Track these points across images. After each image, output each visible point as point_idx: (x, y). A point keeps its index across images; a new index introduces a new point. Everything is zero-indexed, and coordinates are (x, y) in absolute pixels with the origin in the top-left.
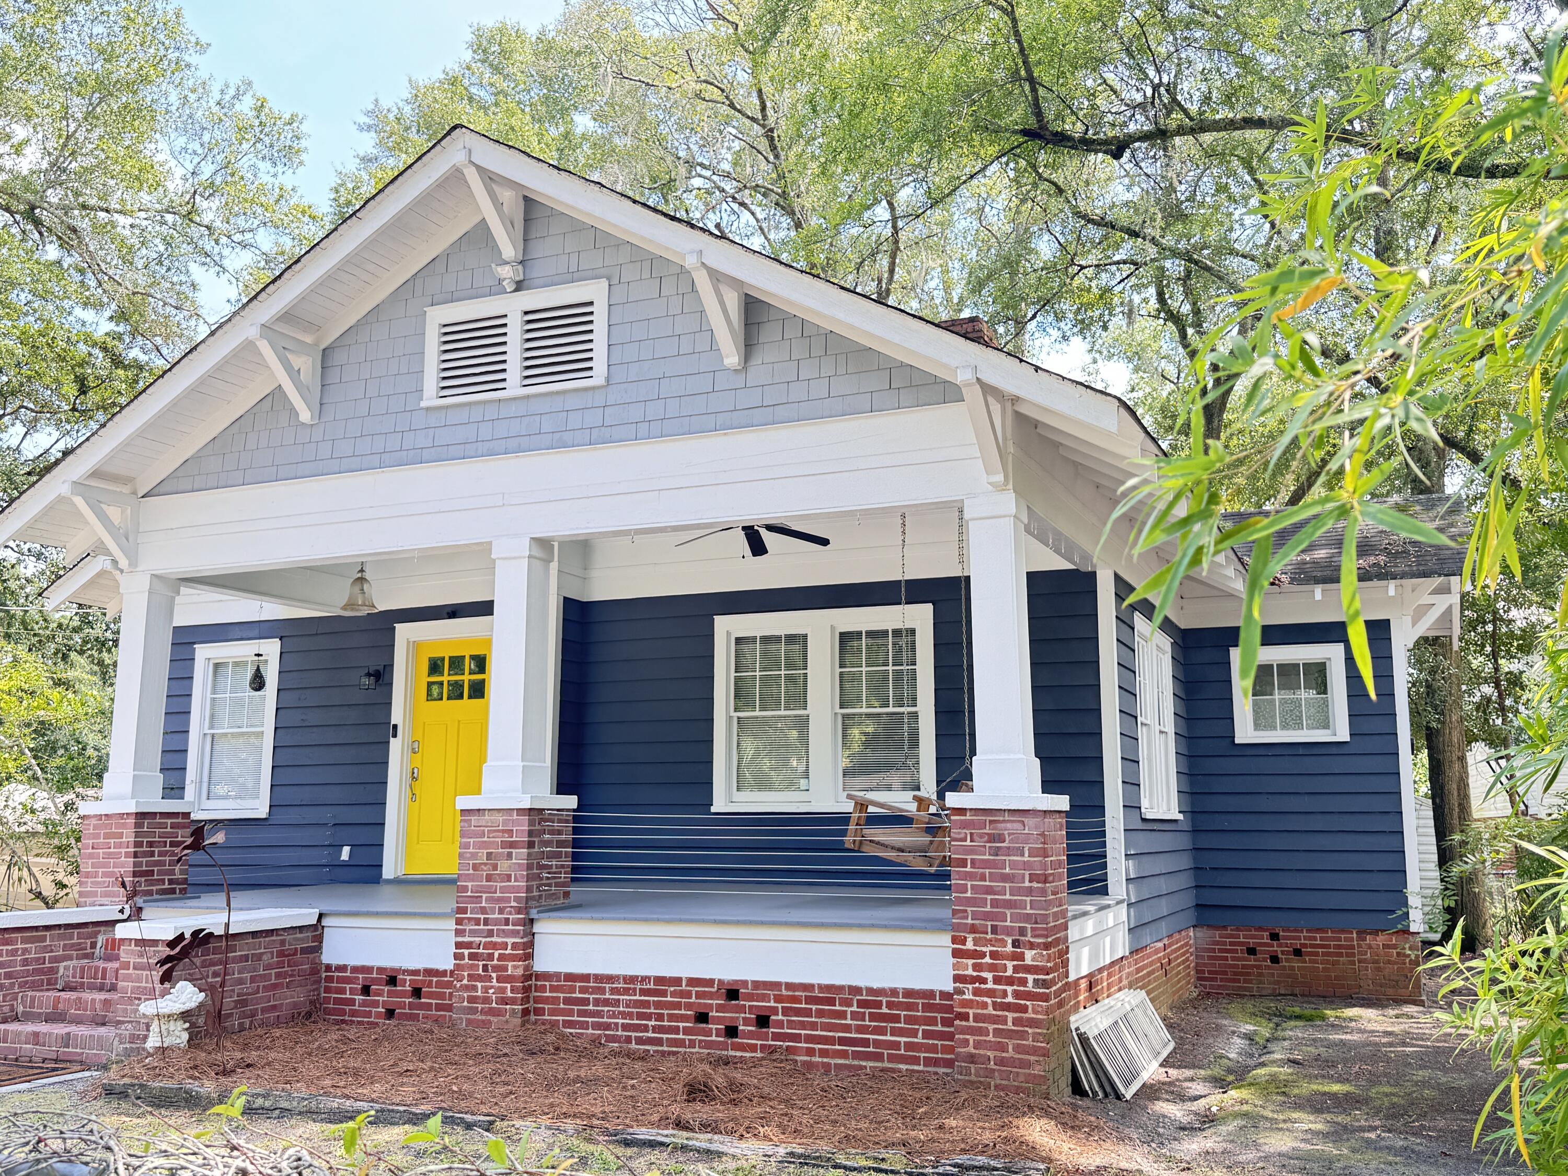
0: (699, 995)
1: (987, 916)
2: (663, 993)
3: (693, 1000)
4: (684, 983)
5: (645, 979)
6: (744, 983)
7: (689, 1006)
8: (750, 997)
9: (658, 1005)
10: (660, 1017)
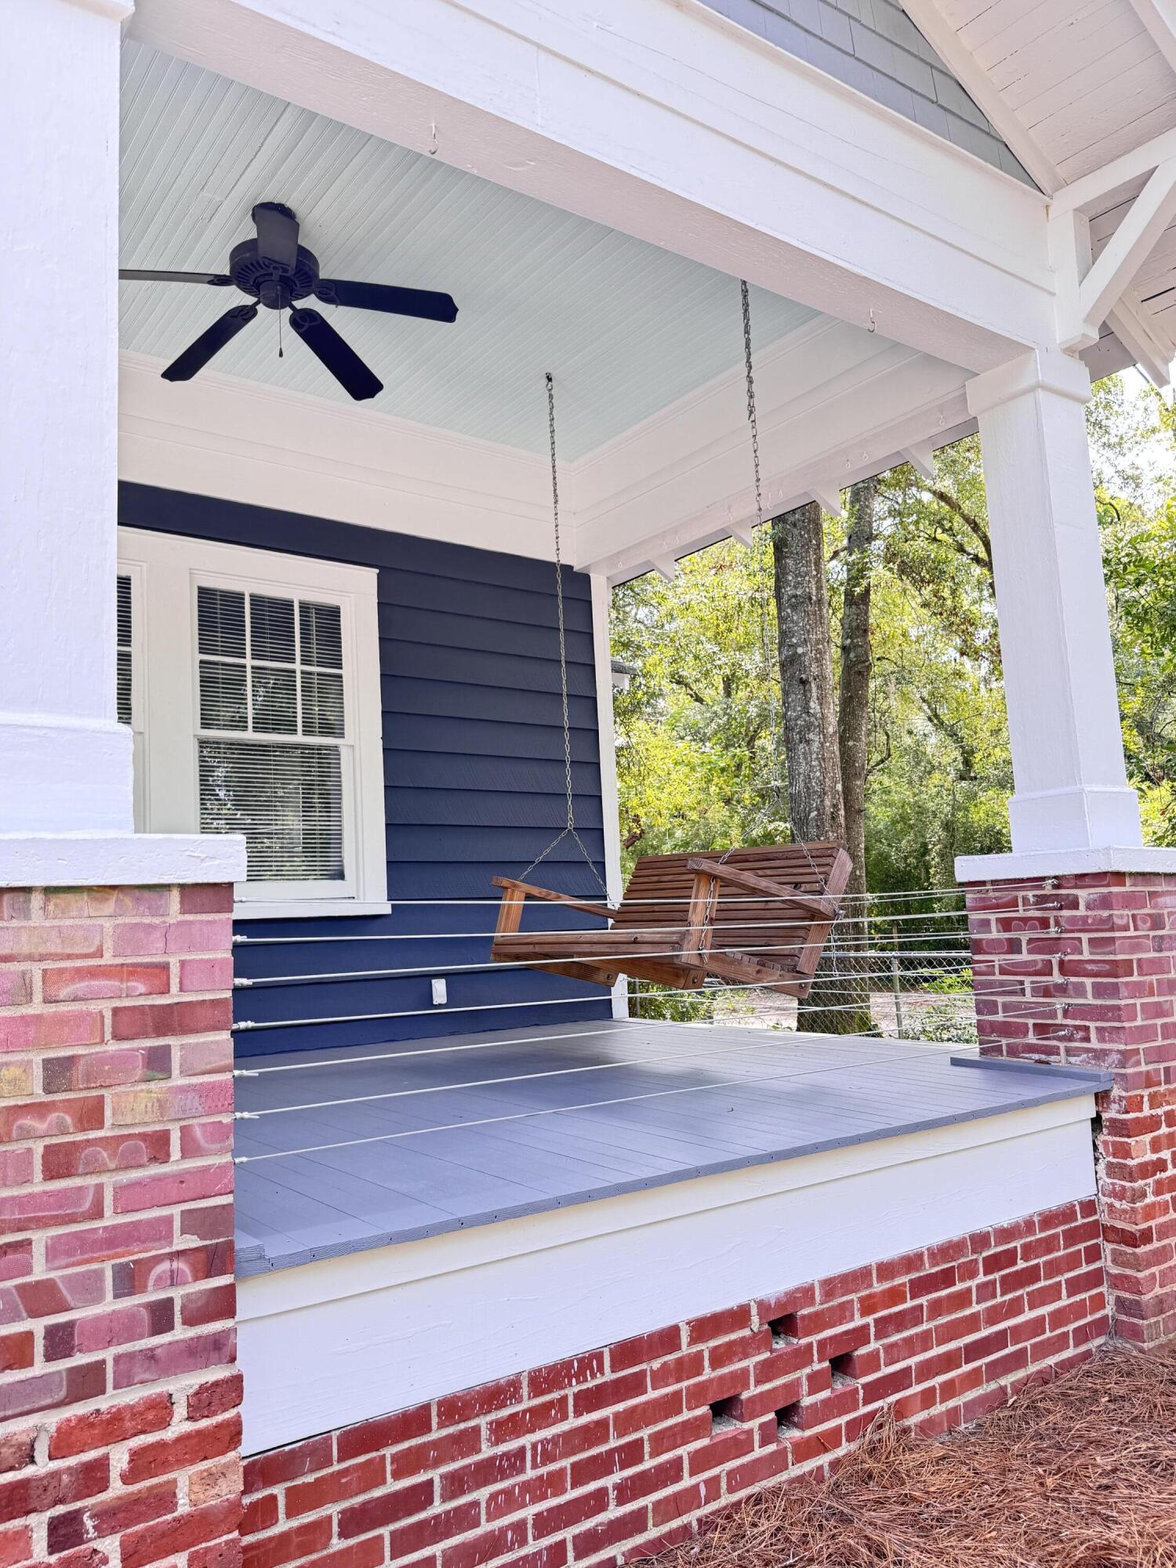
0: (719, 1358)
1: (1160, 1055)
2: (635, 1385)
3: (708, 1374)
4: (685, 1339)
5: (589, 1362)
6: (807, 1293)
7: (697, 1395)
8: (818, 1322)
9: (626, 1422)
10: (632, 1454)
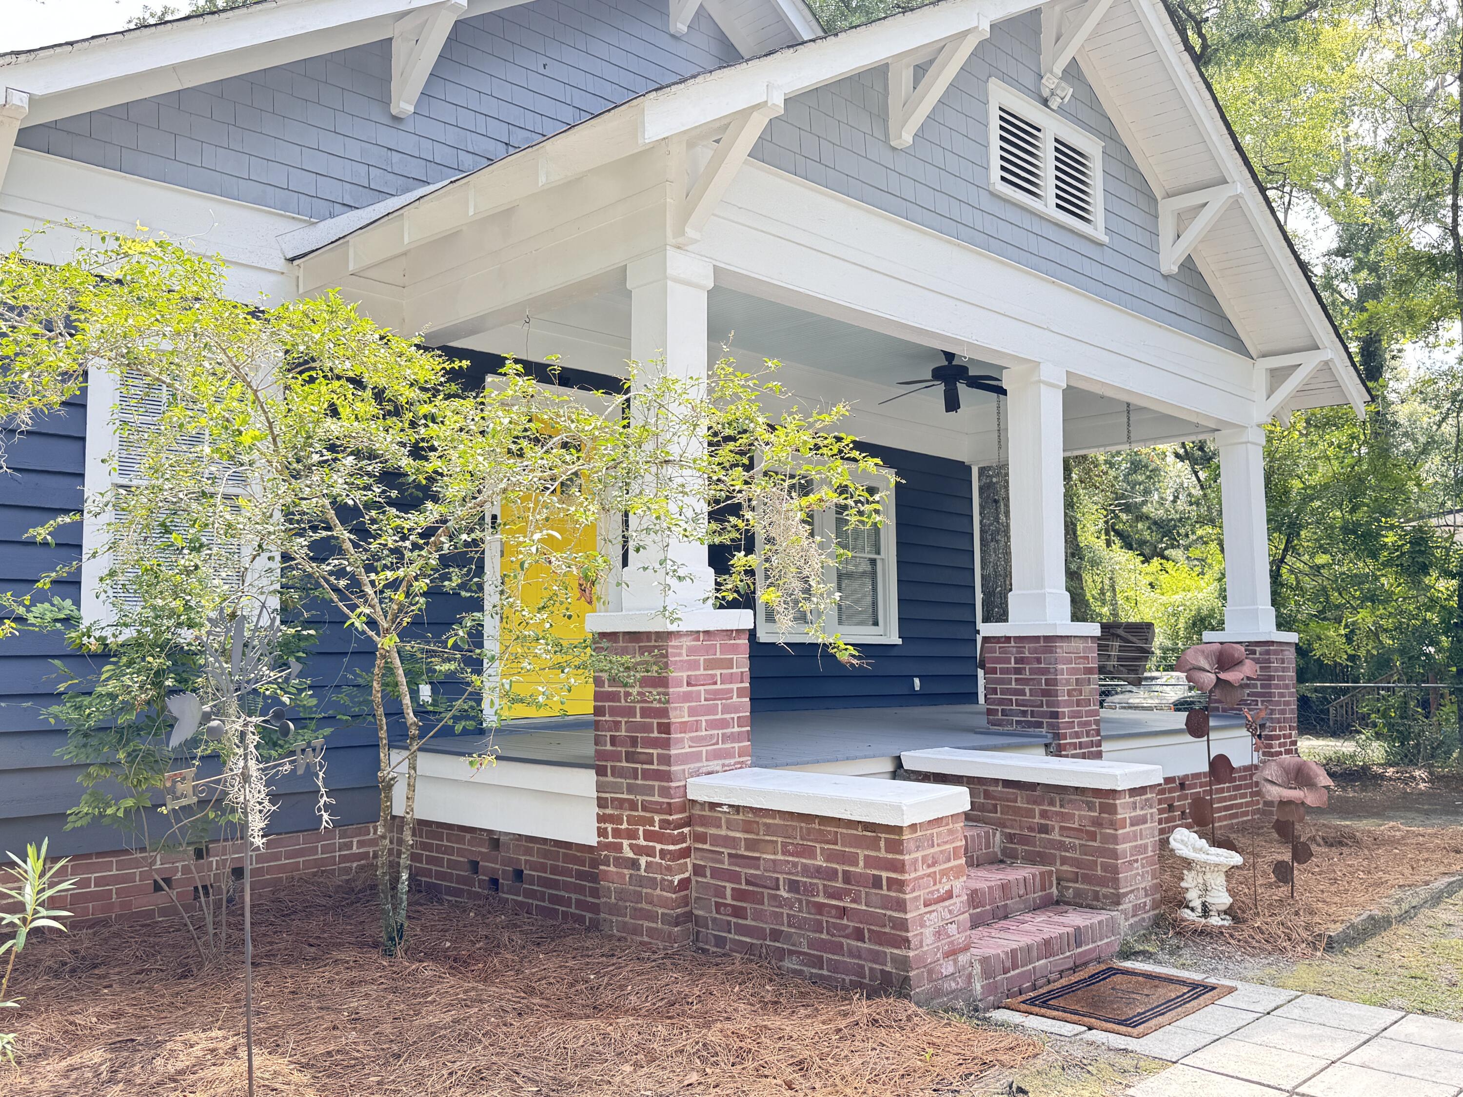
1: (1283, 712)
3: (1168, 795)
6: (1187, 776)
8: (1190, 787)
